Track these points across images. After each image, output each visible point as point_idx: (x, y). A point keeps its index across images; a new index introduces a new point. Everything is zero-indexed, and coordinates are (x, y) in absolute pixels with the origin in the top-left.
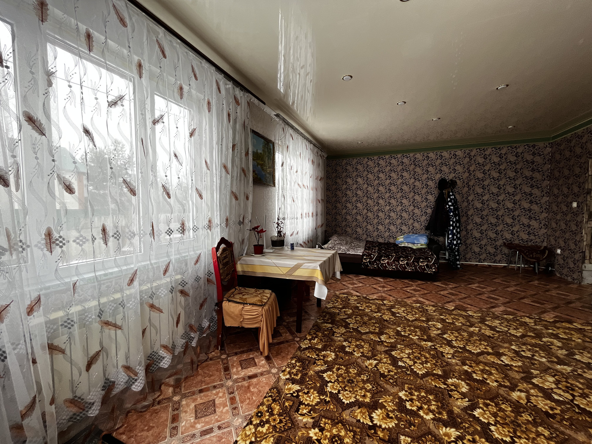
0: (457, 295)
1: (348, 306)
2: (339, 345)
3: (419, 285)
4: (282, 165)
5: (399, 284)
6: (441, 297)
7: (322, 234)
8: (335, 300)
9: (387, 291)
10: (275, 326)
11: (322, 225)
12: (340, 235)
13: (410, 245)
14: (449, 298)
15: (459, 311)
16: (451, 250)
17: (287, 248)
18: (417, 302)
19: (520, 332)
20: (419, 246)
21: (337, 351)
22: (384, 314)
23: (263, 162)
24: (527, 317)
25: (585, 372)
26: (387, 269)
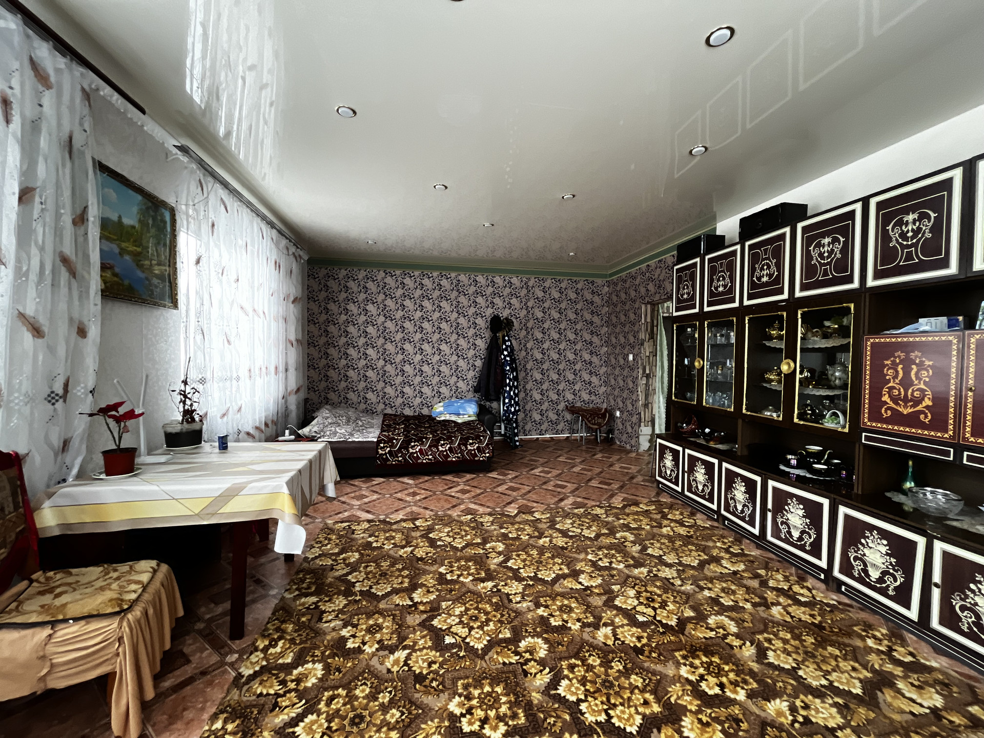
0: (519, 489)
1: (352, 546)
2: (332, 639)
3: (467, 481)
4: (198, 262)
5: (438, 484)
6: (499, 497)
7: (298, 408)
8: (326, 538)
9: (420, 500)
10: (168, 646)
11: (298, 390)
12: (334, 406)
13: (453, 418)
14: (509, 495)
15: (524, 516)
16: (509, 421)
17: (209, 448)
18: (468, 511)
19: (594, 531)
20: (466, 418)
21: (329, 657)
22: (416, 547)
23: (139, 249)
24: (598, 506)
25: (659, 570)
26: (419, 461)
